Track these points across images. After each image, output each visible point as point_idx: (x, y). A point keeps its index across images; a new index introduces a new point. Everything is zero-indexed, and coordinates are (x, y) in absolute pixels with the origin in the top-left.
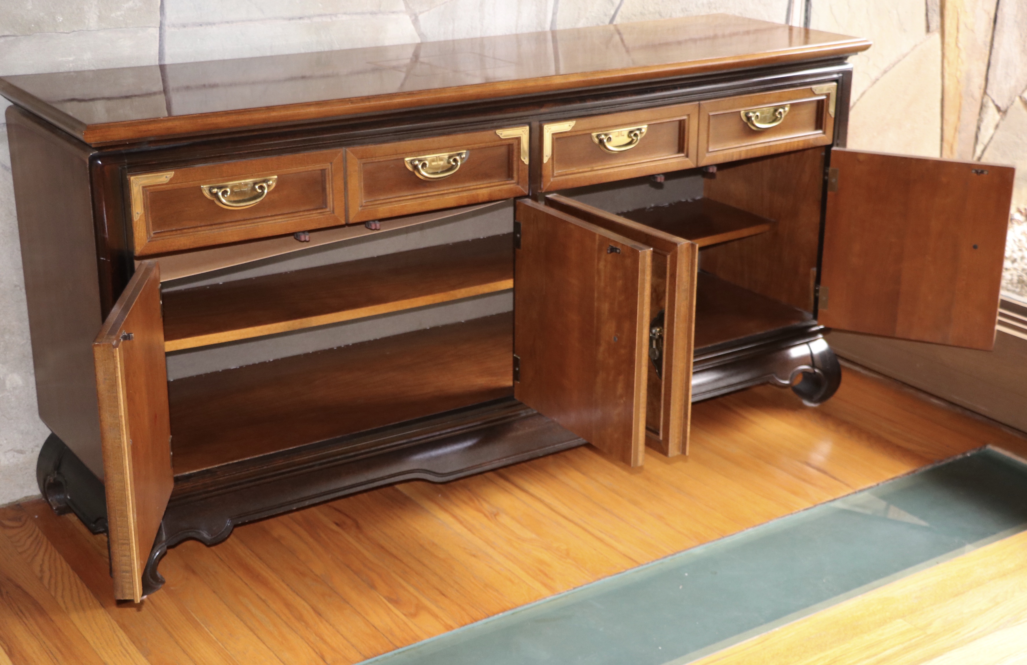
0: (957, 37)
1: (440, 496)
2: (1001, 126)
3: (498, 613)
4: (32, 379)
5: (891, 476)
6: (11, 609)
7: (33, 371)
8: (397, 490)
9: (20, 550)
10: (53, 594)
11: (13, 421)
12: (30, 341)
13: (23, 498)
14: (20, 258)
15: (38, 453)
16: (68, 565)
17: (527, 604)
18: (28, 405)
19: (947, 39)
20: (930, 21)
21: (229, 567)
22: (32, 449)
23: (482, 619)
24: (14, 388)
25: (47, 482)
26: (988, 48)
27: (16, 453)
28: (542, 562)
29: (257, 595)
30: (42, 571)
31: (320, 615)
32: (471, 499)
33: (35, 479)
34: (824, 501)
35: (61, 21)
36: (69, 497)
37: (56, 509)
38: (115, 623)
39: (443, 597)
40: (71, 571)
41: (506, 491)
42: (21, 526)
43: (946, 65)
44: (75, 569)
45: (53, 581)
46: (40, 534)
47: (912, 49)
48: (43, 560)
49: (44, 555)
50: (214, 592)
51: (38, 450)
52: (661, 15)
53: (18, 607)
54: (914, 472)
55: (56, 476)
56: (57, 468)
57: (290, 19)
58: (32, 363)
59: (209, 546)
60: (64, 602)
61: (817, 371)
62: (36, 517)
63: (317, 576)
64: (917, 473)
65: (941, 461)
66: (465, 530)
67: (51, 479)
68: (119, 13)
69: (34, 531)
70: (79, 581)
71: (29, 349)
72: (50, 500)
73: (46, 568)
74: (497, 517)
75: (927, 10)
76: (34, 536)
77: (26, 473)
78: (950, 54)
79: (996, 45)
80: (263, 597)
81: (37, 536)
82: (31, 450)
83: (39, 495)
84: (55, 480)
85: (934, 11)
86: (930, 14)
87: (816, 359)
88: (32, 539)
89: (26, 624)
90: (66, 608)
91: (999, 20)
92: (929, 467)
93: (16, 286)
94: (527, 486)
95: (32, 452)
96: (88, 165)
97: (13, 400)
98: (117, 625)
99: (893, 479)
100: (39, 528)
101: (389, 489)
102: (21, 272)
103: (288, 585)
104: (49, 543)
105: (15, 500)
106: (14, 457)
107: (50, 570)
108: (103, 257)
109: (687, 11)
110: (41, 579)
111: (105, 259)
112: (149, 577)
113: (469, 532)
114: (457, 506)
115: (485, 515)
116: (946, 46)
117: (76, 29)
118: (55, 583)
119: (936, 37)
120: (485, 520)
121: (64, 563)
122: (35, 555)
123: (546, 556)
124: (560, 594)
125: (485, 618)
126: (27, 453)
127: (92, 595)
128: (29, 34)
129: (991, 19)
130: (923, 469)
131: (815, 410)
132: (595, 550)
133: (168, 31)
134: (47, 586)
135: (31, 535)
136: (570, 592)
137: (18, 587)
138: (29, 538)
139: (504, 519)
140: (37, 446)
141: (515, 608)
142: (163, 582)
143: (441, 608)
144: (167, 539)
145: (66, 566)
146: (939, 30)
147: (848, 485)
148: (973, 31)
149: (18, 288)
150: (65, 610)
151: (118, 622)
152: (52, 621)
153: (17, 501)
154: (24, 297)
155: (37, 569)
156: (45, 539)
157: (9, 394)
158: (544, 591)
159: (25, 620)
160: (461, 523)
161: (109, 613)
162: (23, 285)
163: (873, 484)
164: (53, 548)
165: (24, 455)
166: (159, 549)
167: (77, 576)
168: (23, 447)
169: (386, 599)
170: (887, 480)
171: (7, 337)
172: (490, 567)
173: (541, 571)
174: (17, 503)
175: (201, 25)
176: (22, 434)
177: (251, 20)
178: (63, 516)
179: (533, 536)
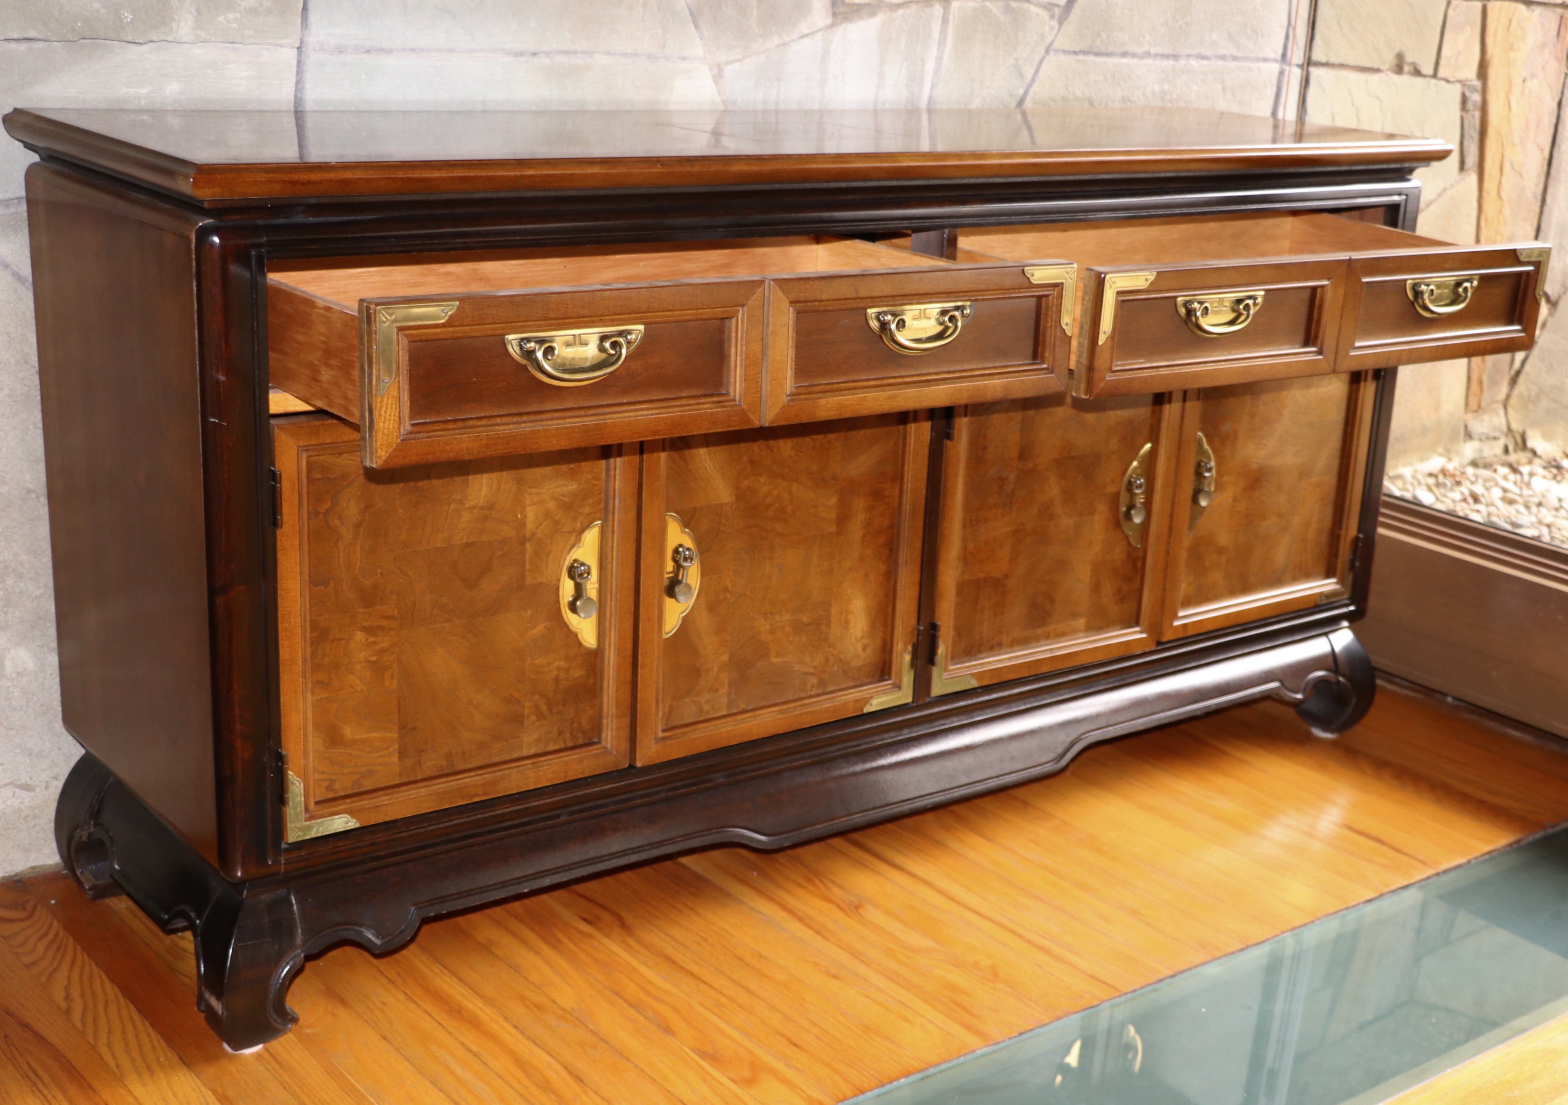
0: (1500, 182)
1: (755, 874)
2: (1549, 325)
3: (898, 1078)
4: (53, 660)
5: (1487, 848)
6: (14, 1066)
7: (54, 644)
8: (683, 866)
9: (27, 960)
10: (92, 1041)
11: (14, 732)
12: (51, 592)
13: (27, 869)
14: (40, 441)
15: (58, 791)
16: (116, 988)
17: (945, 1061)
18: (42, 706)
19: (1487, 184)
20: (1466, 153)
21: (406, 994)
22: (47, 782)
23: (871, 1090)
24: (20, 674)
25: (75, 841)
26: (1539, 204)
27: (17, 790)
28: (953, 988)
29: (463, 1044)
30: (67, 998)
31: (582, 1082)
32: (810, 881)
33: (52, 836)
34: (1392, 888)
35: (129, 20)
36: (117, 867)
37: (90, 889)
38: (210, 1093)
39: (795, 1048)
40: (122, 1000)
41: (865, 866)
42: (26, 919)
43: (1483, 224)
44: (128, 992)
45: (90, 1017)
46: (61, 933)
47: (1440, 195)
48: (69, 979)
49: (71, 970)
50: (385, 1038)
51: (59, 785)
52: (1091, 104)
53: (28, 1063)
54: (1518, 842)
55: (92, 830)
56: (96, 815)
57: (518, 54)
58: (52, 631)
59: (378, 956)
60: (113, 1055)
61: (1341, 679)
62: (53, 902)
63: (564, 1010)
64: (1522, 843)
65: (1555, 825)
66: (810, 932)
67: (83, 835)
68: (231, 16)
69: (50, 927)
70: (137, 1017)
71: (49, 606)
72: (78, 873)
73: (75, 993)
74: (860, 911)
75: (1462, 136)
76: (51, 935)
77: (35, 826)
78: (1490, 207)
79: (1549, 200)
80: (475, 1048)
81: (57, 935)
82: (44, 784)
83: (57, 864)
84: (90, 835)
85: (1472, 137)
86: (1466, 143)
87: (1340, 660)
88: (46, 941)
89: (44, 1096)
90: (118, 1066)
91: (1555, 163)
92: (1539, 835)
93: (29, 492)
94: (899, 859)
95: (47, 788)
96: (194, 245)
97: (16, 694)
98: (213, 1098)
99: (1490, 853)
100: (59, 922)
101: (668, 864)
102: (41, 467)
103: (515, 1027)
104: (79, 949)
105: (13, 874)
106: (14, 796)
107: (83, 996)
108: (214, 417)
109: (1129, 101)
110: (68, 1012)
111: (217, 421)
112: (272, 1012)
113: (818, 937)
114: (788, 891)
115: (839, 907)
116: (1484, 194)
117: (155, 38)
118: (94, 1020)
119: (1472, 178)
120: (840, 915)
121: (108, 984)
122: (55, 970)
123: (958, 978)
124: (998, 1043)
125: (878, 1087)
126: (38, 789)
127: (162, 1042)
128: (72, 39)
129: (1544, 159)
130: (1531, 838)
131: (1333, 744)
132: (1041, 967)
133: (312, 58)
134: (79, 1024)
135: (45, 935)
136: (1014, 1041)
137: (26, 1026)
138: (41, 938)
139: (871, 913)
140: (56, 778)
141: (926, 1069)
142: (295, 1020)
143: (796, 1069)
144: (305, 942)
145: (112, 991)
146: (1476, 169)
147: (1424, 863)
148: (1521, 175)
149: (33, 495)
150: (116, 1070)
151: (214, 1092)
152: (93, 1090)
153: (17, 875)
154: (44, 511)
155: (59, 994)
156: (71, 941)
157: (10, 684)
158: (971, 1040)
159: (45, 1092)
160: (801, 920)
161: (197, 1077)
162: (42, 490)
163: (1462, 860)
164: (86, 957)
165: (32, 794)
166: (290, 960)
167: (132, 1007)
168: (31, 778)
169: (694, 1052)
170: (1482, 855)
171: (10, 582)
172: (868, 997)
173: (956, 1003)
174: (18, 878)
175: (368, 52)
176: (30, 755)
177: (452, 51)
178: (99, 901)
179: (930, 943)
